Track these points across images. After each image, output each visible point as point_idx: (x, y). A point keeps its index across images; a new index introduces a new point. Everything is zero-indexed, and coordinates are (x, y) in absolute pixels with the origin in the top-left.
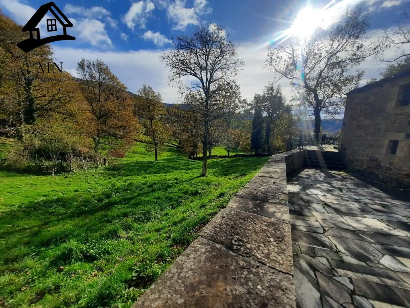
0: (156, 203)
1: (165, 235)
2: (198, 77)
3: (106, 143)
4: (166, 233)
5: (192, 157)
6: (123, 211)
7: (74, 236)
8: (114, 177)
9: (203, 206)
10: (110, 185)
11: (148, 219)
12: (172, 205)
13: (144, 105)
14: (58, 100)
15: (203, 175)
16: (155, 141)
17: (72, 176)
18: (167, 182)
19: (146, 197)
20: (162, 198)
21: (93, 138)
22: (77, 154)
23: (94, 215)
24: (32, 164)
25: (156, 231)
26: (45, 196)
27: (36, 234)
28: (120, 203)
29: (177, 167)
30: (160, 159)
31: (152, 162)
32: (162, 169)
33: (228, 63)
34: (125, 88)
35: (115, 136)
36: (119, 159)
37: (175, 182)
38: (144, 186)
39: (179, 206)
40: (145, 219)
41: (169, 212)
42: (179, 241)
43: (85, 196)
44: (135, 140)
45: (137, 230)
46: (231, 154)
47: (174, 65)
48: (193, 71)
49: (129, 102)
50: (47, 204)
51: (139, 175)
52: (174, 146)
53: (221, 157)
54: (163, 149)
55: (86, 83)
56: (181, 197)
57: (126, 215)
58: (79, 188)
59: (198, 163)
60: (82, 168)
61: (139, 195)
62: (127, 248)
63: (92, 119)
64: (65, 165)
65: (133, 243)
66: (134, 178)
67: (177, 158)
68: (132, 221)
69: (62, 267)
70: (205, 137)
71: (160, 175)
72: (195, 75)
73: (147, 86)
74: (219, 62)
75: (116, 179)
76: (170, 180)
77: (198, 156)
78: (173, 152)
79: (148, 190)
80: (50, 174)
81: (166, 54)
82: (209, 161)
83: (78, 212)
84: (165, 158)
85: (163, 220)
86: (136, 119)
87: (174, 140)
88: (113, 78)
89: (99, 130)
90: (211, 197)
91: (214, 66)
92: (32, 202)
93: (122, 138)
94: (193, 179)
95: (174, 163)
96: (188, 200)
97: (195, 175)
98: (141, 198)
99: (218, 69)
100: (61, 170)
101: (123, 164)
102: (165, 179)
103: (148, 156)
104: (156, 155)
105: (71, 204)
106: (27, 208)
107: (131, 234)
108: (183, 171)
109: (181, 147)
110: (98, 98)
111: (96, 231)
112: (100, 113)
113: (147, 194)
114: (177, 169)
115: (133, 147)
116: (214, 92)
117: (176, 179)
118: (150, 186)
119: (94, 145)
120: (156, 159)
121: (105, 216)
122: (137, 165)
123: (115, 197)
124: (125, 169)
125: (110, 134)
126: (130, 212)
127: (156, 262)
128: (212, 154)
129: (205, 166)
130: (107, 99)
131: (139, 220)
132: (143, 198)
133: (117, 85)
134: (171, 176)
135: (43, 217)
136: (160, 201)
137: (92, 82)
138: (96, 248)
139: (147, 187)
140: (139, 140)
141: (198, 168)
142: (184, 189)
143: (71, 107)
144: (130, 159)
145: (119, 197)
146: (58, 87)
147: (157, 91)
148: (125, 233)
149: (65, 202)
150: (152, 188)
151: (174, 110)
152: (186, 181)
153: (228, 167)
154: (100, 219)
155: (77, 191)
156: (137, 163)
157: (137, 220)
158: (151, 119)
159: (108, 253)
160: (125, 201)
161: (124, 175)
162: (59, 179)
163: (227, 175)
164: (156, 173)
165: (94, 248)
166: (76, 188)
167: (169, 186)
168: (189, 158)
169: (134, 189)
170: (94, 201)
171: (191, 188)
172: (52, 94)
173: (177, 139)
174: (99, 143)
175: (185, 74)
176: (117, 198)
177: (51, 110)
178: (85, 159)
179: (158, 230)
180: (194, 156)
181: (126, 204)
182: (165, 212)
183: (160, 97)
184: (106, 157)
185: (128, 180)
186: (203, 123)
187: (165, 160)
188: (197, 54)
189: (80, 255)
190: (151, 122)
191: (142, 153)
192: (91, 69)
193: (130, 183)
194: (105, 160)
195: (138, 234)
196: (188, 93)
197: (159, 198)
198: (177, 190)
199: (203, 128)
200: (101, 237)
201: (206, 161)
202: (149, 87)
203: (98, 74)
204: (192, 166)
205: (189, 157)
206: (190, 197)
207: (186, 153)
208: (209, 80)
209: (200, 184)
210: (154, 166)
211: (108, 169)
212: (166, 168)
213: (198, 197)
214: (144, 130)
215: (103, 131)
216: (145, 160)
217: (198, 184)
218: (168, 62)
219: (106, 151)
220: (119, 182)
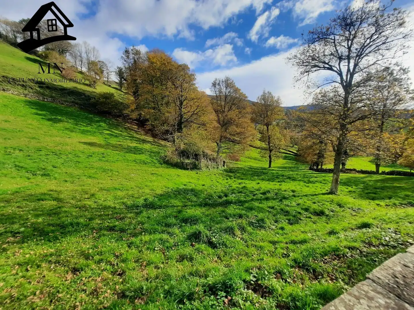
0: (270, 212)
1: (282, 251)
2: (333, 70)
3: (226, 148)
4: (282, 249)
5: (315, 168)
6: (238, 211)
7: (202, 222)
8: (231, 179)
9: (332, 233)
10: (227, 185)
11: (262, 227)
12: (289, 220)
13: (262, 111)
14: (196, 114)
15: (331, 193)
16: (270, 147)
17: (201, 173)
18: (283, 193)
19: (260, 203)
20: (276, 209)
21: (217, 143)
22: (205, 156)
23: (215, 208)
24: (179, 161)
25: (271, 242)
26: (185, 185)
27: (180, 212)
28: (235, 203)
29: (294, 177)
30: (274, 166)
31: (265, 169)
32: (277, 177)
33: (388, 41)
34: (246, 97)
35: (233, 141)
36: (235, 162)
37: (292, 194)
38: (257, 192)
39: (298, 223)
40: (258, 226)
41: (285, 227)
42: (302, 265)
43: (209, 191)
44: (250, 146)
45: (250, 234)
46: (381, 169)
47: (302, 63)
48: (327, 64)
49: (249, 110)
50: (186, 191)
51: (252, 180)
52: (292, 153)
53: (362, 172)
54: (278, 156)
55: (216, 97)
56: (300, 213)
57: (240, 216)
58: (205, 183)
59: (324, 177)
60: (208, 167)
61: (252, 200)
62: (242, 249)
63: (218, 127)
64: (197, 164)
65: (247, 246)
66: (247, 182)
67: (295, 167)
68: (246, 224)
69: (194, 243)
70: (340, 144)
71: (274, 183)
72: (330, 68)
73: (266, 92)
74: (371, 43)
75: (232, 181)
76: (285, 191)
77: (324, 167)
78: (290, 160)
79: (261, 197)
80: (188, 169)
81: (294, 54)
82: (343, 176)
83: (204, 202)
84: (279, 165)
85: (278, 234)
86: (253, 125)
87: (292, 147)
88: (237, 90)
89: (221, 137)
90: (345, 224)
91: (363, 50)
92: (177, 188)
93: (238, 144)
94: (316, 195)
95: (291, 173)
96: (310, 219)
97: (319, 191)
98: (255, 203)
99: (370, 52)
100: (195, 167)
101: (238, 168)
102: (280, 189)
103: (261, 162)
104: (270, 162)
105: (200, 195)
106: (175, 191)
107: (245, 236)
108: (302, 183)
109: (300, 156)
110: (223, 109)
111: (217, 224)
112: (224, 122)
113: (260, 200)
114: (294, 180)
115: (248, 152)
116: (358, 85)
117: (293, 191)
118: (264, 193)
119: (217, 149)
120: (270, 166)
121: (223, 211)
122: (250, 170)
123: (232, 197)
124: (240, 173)
125: (230, 140)
126: (245, 215)
127: (274, 276)
128: (347, 167)
129: (336, 182)
130: (230, 109)
131: (252, 225)
132: (256, 204)
133: (240, 96)
134: (287, 186)
135: (183, 200)
136: (275, 212)
137: (220, 96)
138: (217, 238)
139: (261, 194)
140: (254, 145)
141: (324, 182)
142: (304, 205)
143: (204, 118)
144: (244, 164)
145: (235, 197)
146: (197, 104)
147: (276, 95)
148: (240, 233)
149: (197, 193)
150: (266, 196)
151: (298, 113)
152: (306, 196)
153: (376, 188)
154: (220, 214)
155: (204, 185)
156: (251, 168)
157: (251, 224)
158: (267, 125)
159: (226, 246)
160: (240, 203)
161: (238, 178)
162: (192, 173)
163: (373, 199)
164: (268, 180)
165: (216, 237)
166: (203, 183)
167: (285, 198)
168: (311, 169)
169: (248, 193)
170: (215, 197)
171: (315, 206)
172: (193, 110)
173: (295, 146)
174: (221, 147)
175: (316, 70)
176: (233, 198)
177: (192, 122)
178: (210, 160)
179: (274, 243)
180: (317, 167)
181: (240, 206)
182: (280, 226)
183: (279, 101)
184: (224, 160)
185: (242, 183)
186: (338, 126)
187: (279, 167)
188: (334, 42)
189: (205, 239)
190: (268, 128)
191: (255, 159)
192: (220, 85)
193: (244, 187)
194: (224, 162)
195: (252, 239)
196: (318, 92)
197: (272, 208)
198: (294, 204)
199: (337, 134)
200: (221, 230)
201: (338, 176)
202: (268, 92)
203: (225, 89)
204: (316, 179)
205: (310, 167)
206: (312, 216)
207: (307, 162)
208: (351, 70)
209: (327, 203)
210: (267, 173)
211: (226, 171)
212: (281, 177)
213: (324, 218)
214: (259, 136)
215: (225, 138)
216: (257, 165)
217: (324, 202)
218: (295, 62)
219: (225, 155)
220: (235, 184)
